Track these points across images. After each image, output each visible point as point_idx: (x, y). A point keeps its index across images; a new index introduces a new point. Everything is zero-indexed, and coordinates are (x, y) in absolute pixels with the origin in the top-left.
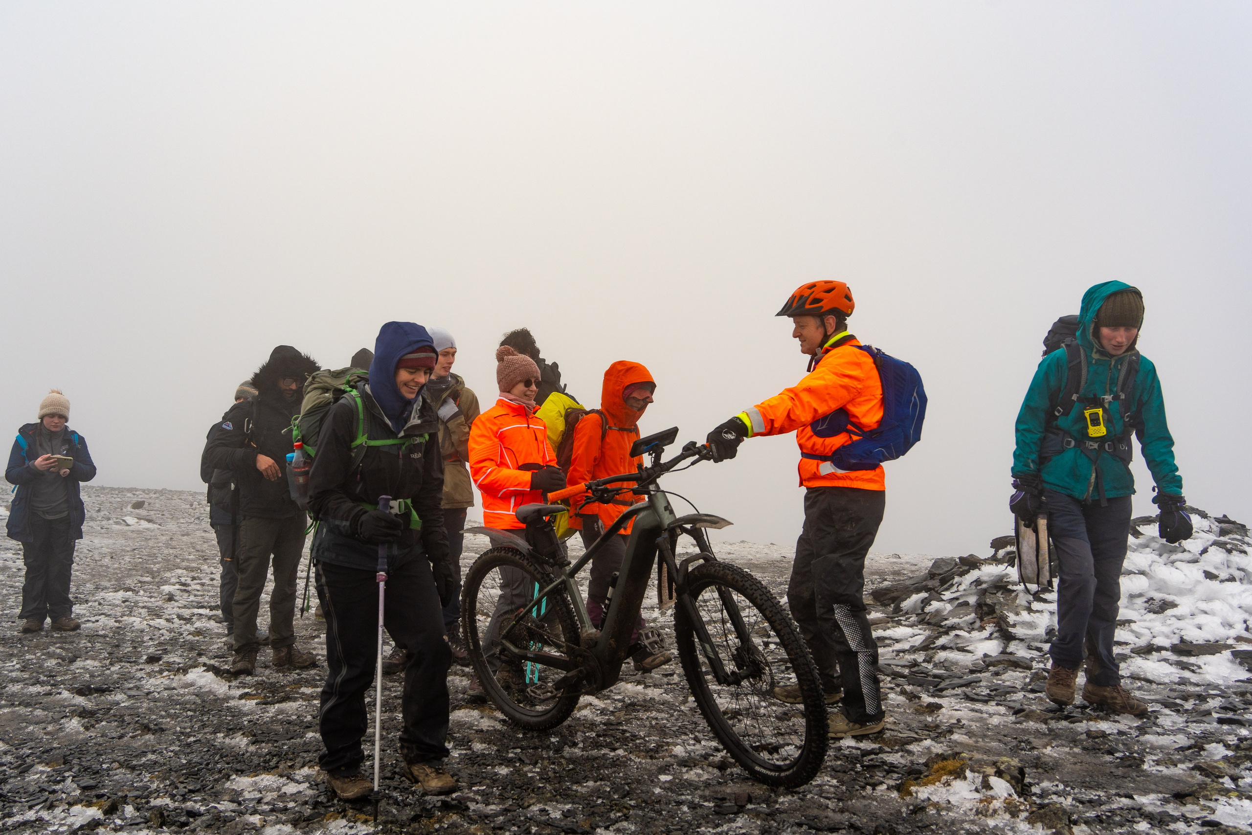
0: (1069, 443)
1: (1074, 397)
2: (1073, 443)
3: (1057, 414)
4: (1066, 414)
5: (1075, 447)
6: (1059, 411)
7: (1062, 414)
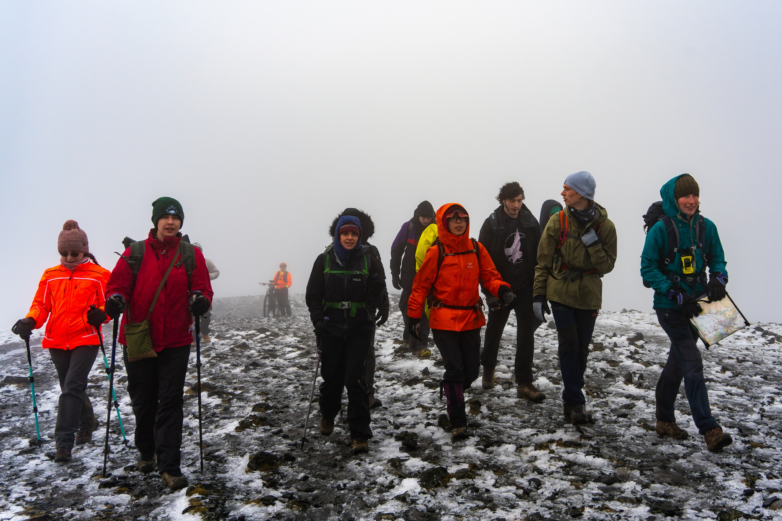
0: (677, 279)
1: (675, 250)
2: (679, 279)
3: (666, 263)
4: (672, 261)
5: (680, 281)
6: (667, 261)
7: (670, 262)
